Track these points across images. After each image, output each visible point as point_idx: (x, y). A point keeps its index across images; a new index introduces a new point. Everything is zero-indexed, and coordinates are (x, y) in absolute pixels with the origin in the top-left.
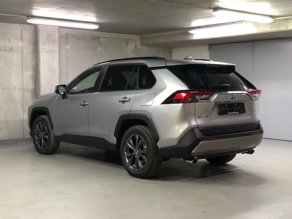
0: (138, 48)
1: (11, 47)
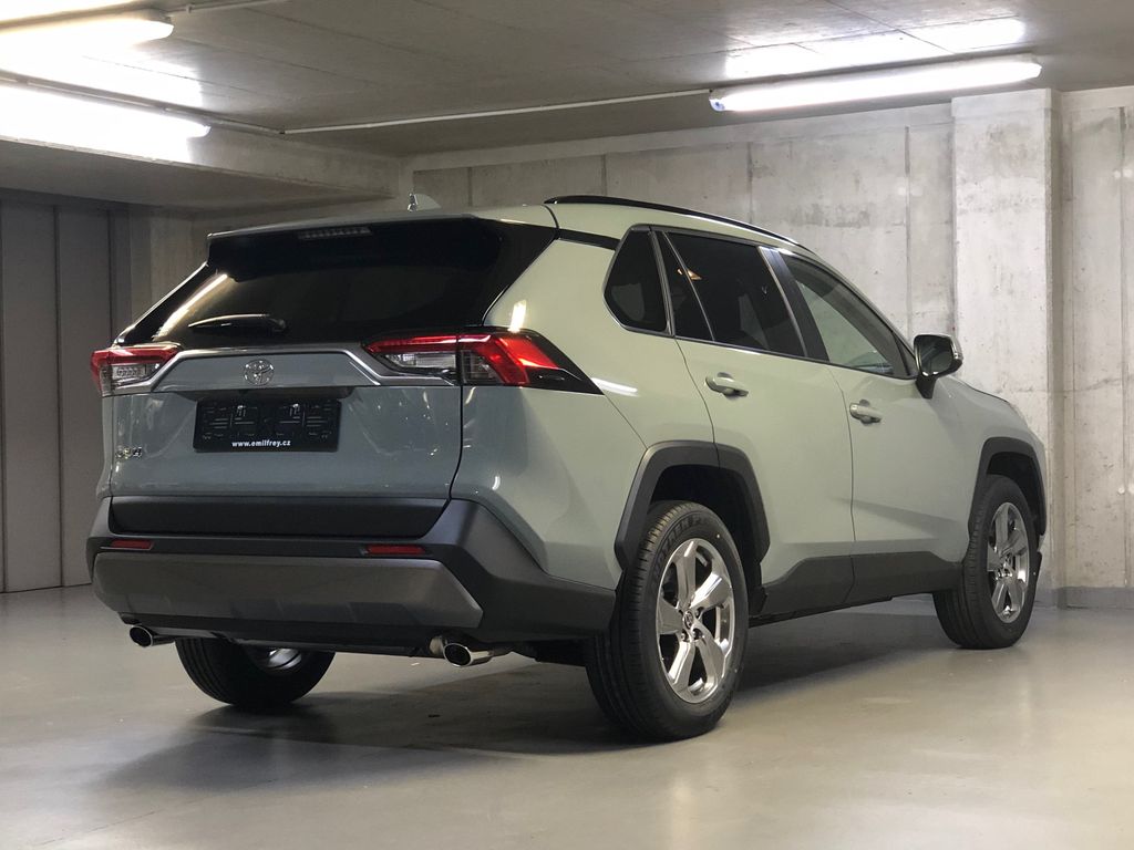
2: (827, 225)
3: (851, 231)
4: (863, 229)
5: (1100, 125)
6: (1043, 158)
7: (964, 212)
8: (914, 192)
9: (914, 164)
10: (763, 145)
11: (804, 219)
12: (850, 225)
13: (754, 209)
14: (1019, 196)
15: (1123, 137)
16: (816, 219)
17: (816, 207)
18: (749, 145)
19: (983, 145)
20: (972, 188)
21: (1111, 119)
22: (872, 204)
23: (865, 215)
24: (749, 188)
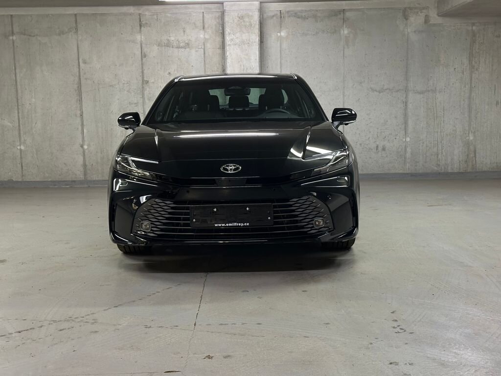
0: (431, 23)
1: (187, 42)
2: (173, 47)
3: (183, 50)
4: (187, 49)
5: (273, 16)
6: (257, 26)
7: (229, 45)
8: (207, 37)
9: (206, 26)
10: (146, 15)
11: (163, 45)
12: (182, 48)
13: (142, 40)
14: (249, 40)
15: (281, 22)
16: (168, 45)
17: (168, 40)
18: (140, 14)
19: (236, 21)
20: (232, 36)
21: (277, 14)
22: (190, 40)
23: (188, 44)
24: (140, 31)
